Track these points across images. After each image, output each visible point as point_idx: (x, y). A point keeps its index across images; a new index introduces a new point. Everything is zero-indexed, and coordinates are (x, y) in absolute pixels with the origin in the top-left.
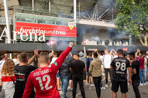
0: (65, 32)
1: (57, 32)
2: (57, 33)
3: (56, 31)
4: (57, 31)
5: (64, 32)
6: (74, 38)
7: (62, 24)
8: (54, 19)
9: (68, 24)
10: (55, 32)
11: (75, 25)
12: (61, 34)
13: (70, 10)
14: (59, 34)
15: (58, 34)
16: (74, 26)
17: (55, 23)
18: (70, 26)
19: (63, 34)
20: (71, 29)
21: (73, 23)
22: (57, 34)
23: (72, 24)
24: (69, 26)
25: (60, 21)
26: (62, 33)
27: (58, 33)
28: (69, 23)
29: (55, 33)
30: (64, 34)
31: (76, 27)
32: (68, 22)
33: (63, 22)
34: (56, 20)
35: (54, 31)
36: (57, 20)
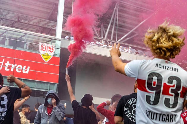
0: (29, 68)
1: (10, 65)
2: (10, 67)
3: (5, 62)
4: (8, 64)
5: (26, 68)
6: (52, 86)
7: (23, 47)
8: (5, 32)
9: (40, 48)
10: (4, 65)
11: (58, 52)
12: (20, 72)
13: (48, 11)
14: (15, 69)
15: (12, 70)
16: (55, 54)
17: (7, 42)
18: (45, 52)
19: (24, 72)
20: (46, 60)
21: (51, 45)
22: (8, 70)
23: (50, 48)
24: (42, 52)
25: (18, 37)
26: (22, 70)
27: (10, 69)
28: (42, 46)
29: (4, 68)
30: (27, 72)
31: (58, 56)
32: (41, 44)
33: (27, 40)
34: (8, 35)
35: (2, 63)
36: (11, 34)
